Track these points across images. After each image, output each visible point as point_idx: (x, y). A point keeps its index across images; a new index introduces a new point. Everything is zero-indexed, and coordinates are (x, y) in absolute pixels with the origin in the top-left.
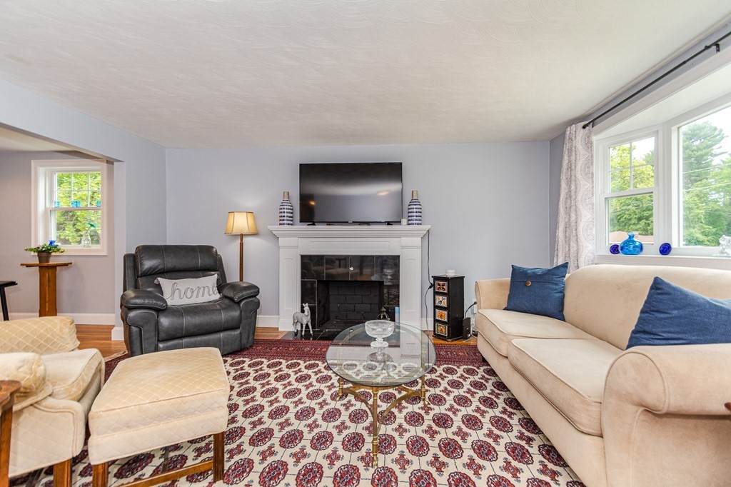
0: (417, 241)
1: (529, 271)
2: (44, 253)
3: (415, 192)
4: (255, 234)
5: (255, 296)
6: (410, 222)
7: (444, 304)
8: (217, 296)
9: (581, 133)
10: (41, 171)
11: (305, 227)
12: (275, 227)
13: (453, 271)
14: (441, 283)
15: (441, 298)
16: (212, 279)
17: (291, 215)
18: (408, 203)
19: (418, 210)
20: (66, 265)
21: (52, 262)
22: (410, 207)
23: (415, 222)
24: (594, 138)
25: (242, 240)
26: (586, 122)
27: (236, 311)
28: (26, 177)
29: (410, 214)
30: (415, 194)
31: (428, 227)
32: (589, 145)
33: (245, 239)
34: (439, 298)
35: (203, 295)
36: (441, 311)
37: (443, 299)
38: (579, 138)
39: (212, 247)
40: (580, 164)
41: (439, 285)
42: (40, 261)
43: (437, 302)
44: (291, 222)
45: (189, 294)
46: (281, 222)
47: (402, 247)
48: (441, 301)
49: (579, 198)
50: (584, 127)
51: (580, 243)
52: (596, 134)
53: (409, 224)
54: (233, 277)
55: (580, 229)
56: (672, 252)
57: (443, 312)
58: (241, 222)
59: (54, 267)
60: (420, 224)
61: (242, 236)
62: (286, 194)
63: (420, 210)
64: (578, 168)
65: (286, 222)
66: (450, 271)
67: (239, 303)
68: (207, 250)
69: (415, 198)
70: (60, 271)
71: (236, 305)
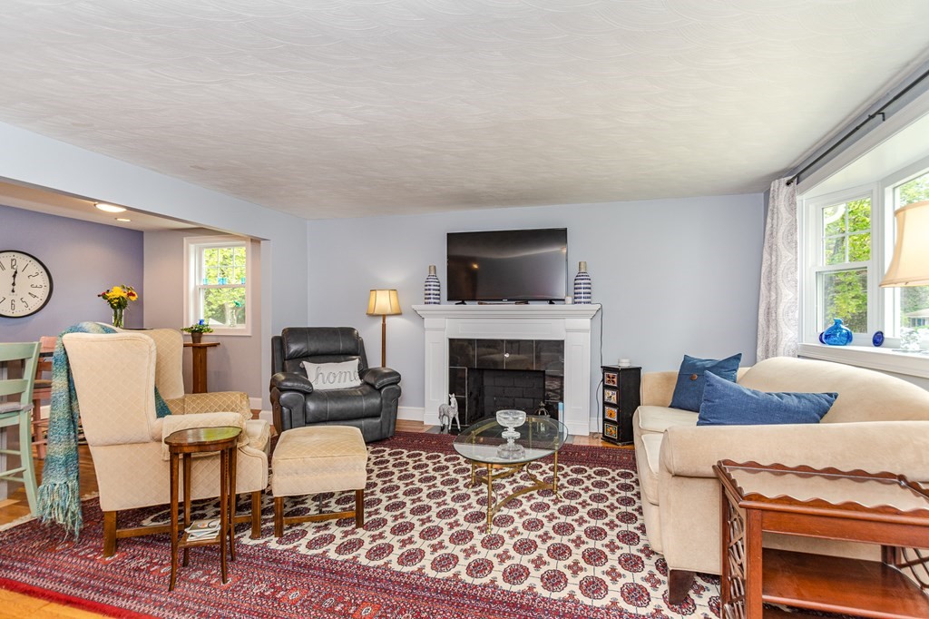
0: (586, 323)
1: (698, 364)
2: (197, 333)
3: (582, 264)
4: (399, 314)
5: (396, 383)
6: (576, 300)
7: (614, 400)
8: (358, 382)
9: (785, 190)
10: (192, 247)
11: (453, 305)
12: (421, 307)
13: (627, 361)
14: (611, 375)
15: (610, 392)
16: (354, 364)
17: (438, 292)
18: (575, 277)
19: (586, 286)
20: (215, 345)
21: (204, 341)
22: (577, 282)
23: (582, 300)
24: (798, 198)
25: (384, 321)
26: (791, 177)
27: (376, 398)
28: (180, 255)
29: (577, 291)
30: (582, 266)
31: (598, 306)
32: (792, 206)
33: (388, 320)
34: (609, 393)
35: (345, 381)
36: (610, 409)
37: (613, 394)
38: (782, 197)
39: (353, 329)
40: (782, 229)
41: (609, 377)
42: (194, 342)
43: (606, 398)
44: (438, 301)
45: (332, 379)
46: (427, 301)
47: (567, 331)
48: (611, 397)
49: (780, 272)
50: (788, 184)
51: (779, 330)
52: (802, 192)
53: (576, 303)
54: (374, 362)
55: (780, 311)
57: (613, 409)
58: (383, 301)
59: (205, 347)
60: (589, 303)
61: (384, 316)
62: (432, 268)
63: (589, 286)
64: (780, 235)
65: (432, 300)
66: (624, 361)
67: (380, 390)
68: (348, 333)
69: (582, 271)
70: (210, 352)
71: (377, 393)
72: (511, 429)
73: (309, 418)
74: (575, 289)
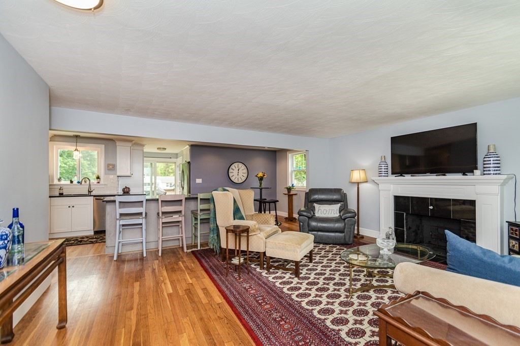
0: (496, 188)
2: (289, 189)
3: (491, 146)
4: (367, 182)
5: (353, 217)
6: (485, 172)
7: (516, 248)
8: (337, 215)
11: (393, 177)
12: (376, 178)
16: (337, 207)
17: (386, 170)
18: (484, 156)
19: (495, 162)
20: (295, 194)
21: (291, 193)
22: (485, 159)
23: (491, 172)
25: (358, 185)
27: (342, 223)
28: (286, 159)
29: (486, 166)
30: (491, 148)
33: (360, 186)
34: (513, 242)
35: (331, 214)
37: (516, 244)
39: (341, 190)
41: (513, 230)
42: (288, 193)
43: (511, 245)
44: (387, 175)
45: (325, 212)
46: (380, 175)
47: (477, 194)
48: (514, 245)
53: (484, 174)
54: (352, 206)
58: (357, 176)
59: (292, 195)
60: (498, 174)
61: (358, 183)
62: (383, 157)
63: (499, 162)
65: (383, 175)
67: (344, 219)
68: (338, 191)
69: (492, 151)
70: (294, 197)
71: (343, 221)
72: (386, 250)
73: (310, 229)
74: (484, 164)
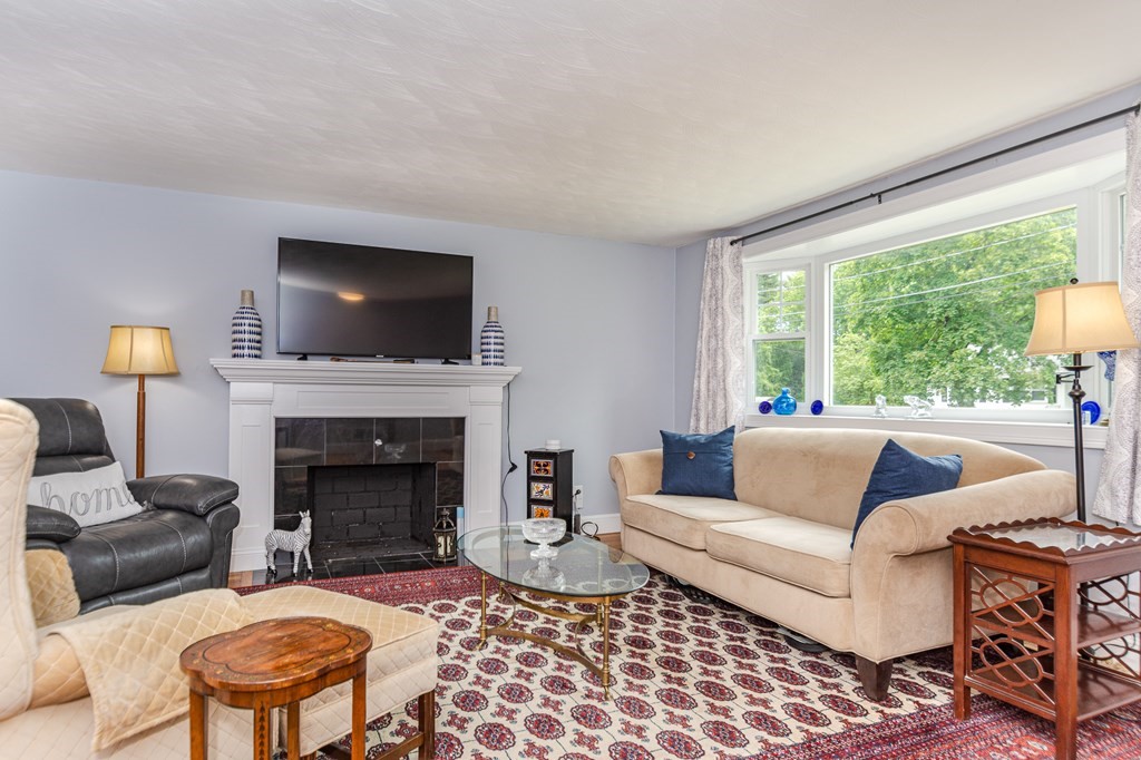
0: (497, 394)
1: (688, 439)
3: (493, 310)
4: (172, 375)
5: (229, 502)
6: (485, 360)
9: (729, 251)
12: (223, 361)
13: (557, 442)
14: (542, 462)
15: (541, 486)
16: (111, 473)
17: (258, 338)
18: (482, 328)
19: (497, 340)
22: (485, 334)
23: (492, 360)
24: (744, 260)
25: (142, 386)
26: (735, 238)
27: (202, 532)
29: (485, 347)
30: (493, 313)
31: (517, 370)
32: (738, 269)
33: (149, 383)
34: (538, 486)
36: (541, 507)
37: (545, 487)
38: (726, 257)
40: (728, 292)
41: (539, 465)
43: (534, 493)
44: (257, 352)
45: (80, 505)
46: (236, 351)
47: (470, 404)
48: (542, 492)
49: (727, 338)
50: (732, 243)
51: (729, 399)
52: (748, 256)
53: (483, 364)
55: (730, 380)
56: (824, 410)
57: (545, 508)
58: (147, 349)
60: (502, 364)
61: (142, 377)
62: (247, 295)
63: (501, 341)
64: (726, 297)
65: (246, 351)
66: (553, 442)
67: (203, 517)
68: (81, 409)
69: (493, 319)
71: (201, 522)
74: (482, 344)
